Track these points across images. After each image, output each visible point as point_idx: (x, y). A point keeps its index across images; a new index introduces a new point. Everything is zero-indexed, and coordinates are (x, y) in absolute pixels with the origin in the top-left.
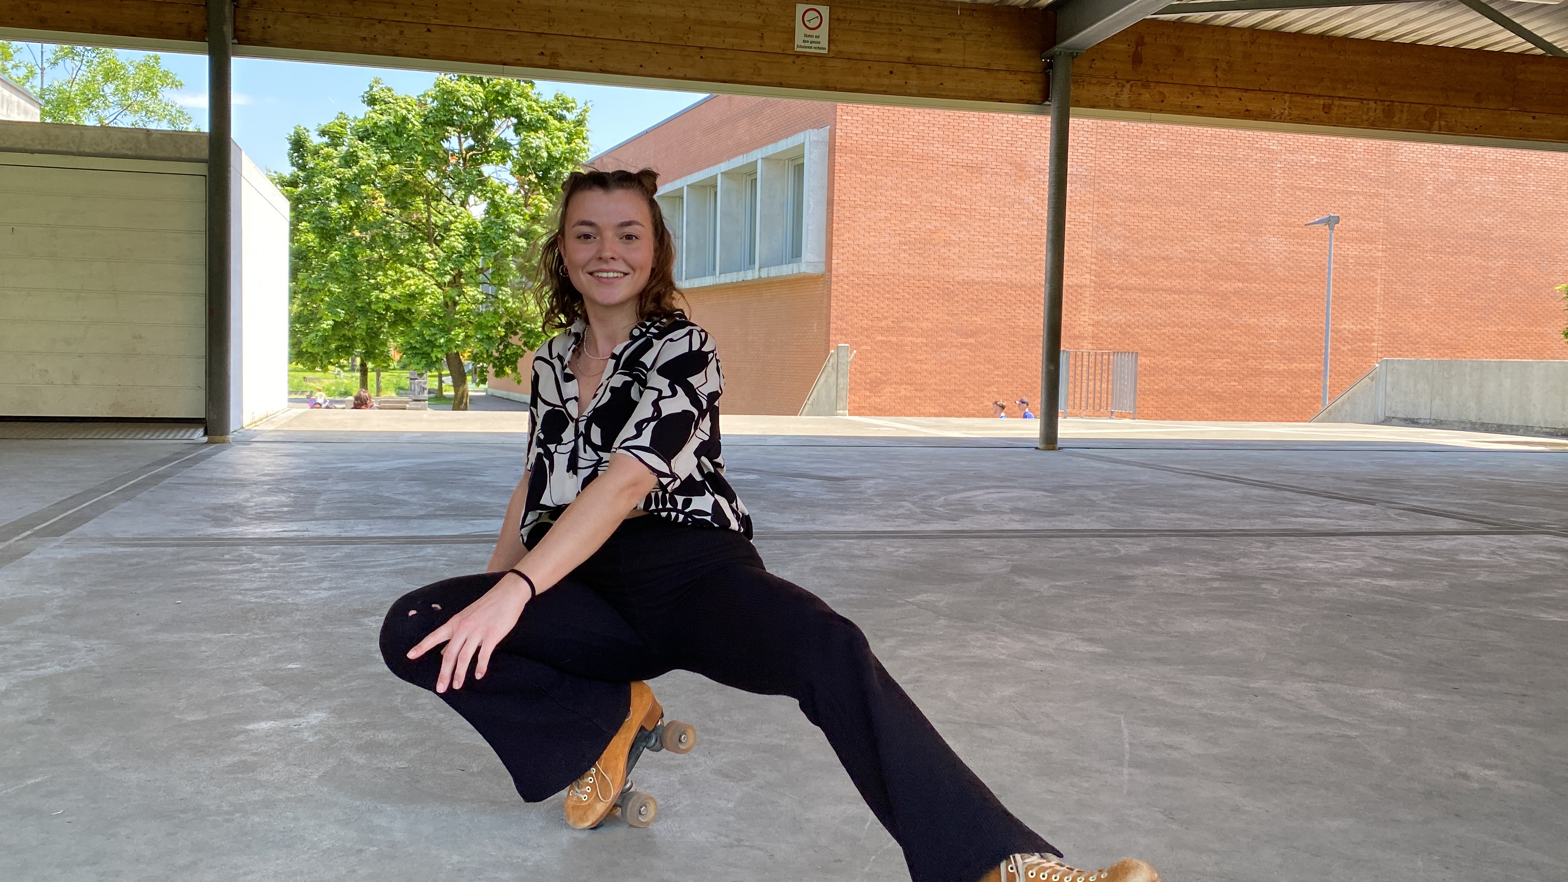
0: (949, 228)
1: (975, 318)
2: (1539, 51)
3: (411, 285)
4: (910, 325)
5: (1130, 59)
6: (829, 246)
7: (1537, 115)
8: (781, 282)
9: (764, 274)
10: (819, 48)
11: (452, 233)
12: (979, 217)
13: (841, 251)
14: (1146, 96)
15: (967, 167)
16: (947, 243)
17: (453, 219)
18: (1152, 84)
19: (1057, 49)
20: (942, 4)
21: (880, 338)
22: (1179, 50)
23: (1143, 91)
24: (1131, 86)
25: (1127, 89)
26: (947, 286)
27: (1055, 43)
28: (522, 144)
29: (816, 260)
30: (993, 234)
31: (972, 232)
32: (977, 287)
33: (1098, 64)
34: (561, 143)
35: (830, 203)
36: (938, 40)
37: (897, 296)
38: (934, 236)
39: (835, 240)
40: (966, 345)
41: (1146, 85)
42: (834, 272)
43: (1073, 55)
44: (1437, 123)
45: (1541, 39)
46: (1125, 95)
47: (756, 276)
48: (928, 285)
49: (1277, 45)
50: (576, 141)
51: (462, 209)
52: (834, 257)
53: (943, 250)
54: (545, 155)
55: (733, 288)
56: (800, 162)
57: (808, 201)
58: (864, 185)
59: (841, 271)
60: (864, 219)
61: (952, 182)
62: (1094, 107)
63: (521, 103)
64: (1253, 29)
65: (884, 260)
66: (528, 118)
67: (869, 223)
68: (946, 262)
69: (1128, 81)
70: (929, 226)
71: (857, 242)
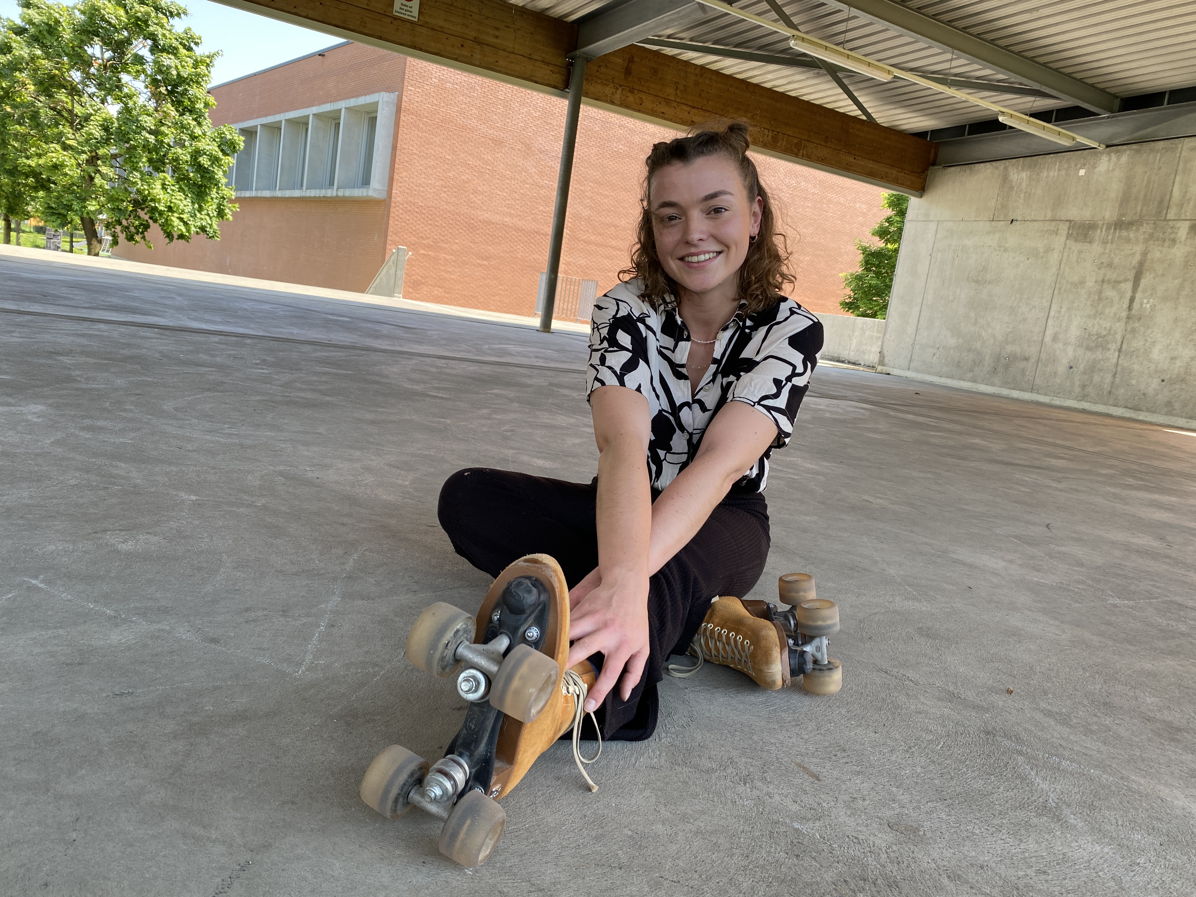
0: (477, 181)
1: (489, 248)
2: (864, 118)
3: (54, 157)
4: (445, 246)
5: (624, 70)
6: (391, 179)
7: (857, 157)
8: (353, 201)
9: (341, 193)
10: (411, 16)
11: (92, 123)
12: (497, 177)
13: (400, 184)
14: (631, 99)
15: (493, 140)
16: (475, 192)
17: (93, 113)
18: (636, 91)
19: (578, 52)
20: (502, 3)
21: (422, 252)
22: (655, 71)
23: (629, 95)
24: (623, 89)
25: (619, 92)
26: (472, 222)
27: (576, 48)
28: (156, 62)
29: (381, 188)
30: (506, 190)
31: (493, 187)
32: (492, 226)
33: (603, 70)
34: (188, 66)
35: (394, 148)
36: (497, 29)
37: (437, 223)
38: (466, 185)
39: (396, 177)
40: (481, 265)
41: (632, 91)
42: (393, 199)
43: (588, 59)
44: (801, 151)
45: (865, 109)
46: (618, 96)
47: (334, 194)
48: (459, 219)
49: (715, 81)
50: (202, 67)
51: (102, 105)
52: (394, 188)
53: (471, 196)
54: (174, 73)
55: (315, 201)
56: (373, 115)
57: (378, 144)
58: (420, 140)
59: (399, 199)
60: (418, 164)
61: (481, 149)
62: (597, 99)
63: (157, 31)
64: (702, 68)
65: (429, 196)
66: (161, 43)
67: (421, 168)
68: (472, 205)
69: (621, 86)
70: (463, 177)
71: (412, 180)
